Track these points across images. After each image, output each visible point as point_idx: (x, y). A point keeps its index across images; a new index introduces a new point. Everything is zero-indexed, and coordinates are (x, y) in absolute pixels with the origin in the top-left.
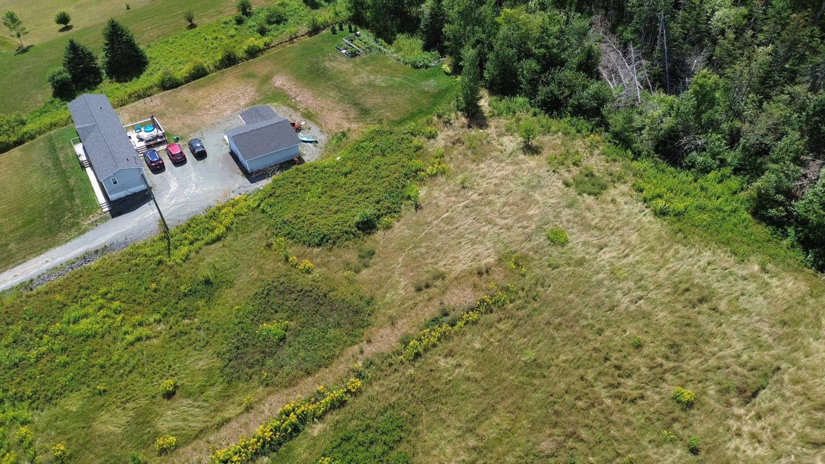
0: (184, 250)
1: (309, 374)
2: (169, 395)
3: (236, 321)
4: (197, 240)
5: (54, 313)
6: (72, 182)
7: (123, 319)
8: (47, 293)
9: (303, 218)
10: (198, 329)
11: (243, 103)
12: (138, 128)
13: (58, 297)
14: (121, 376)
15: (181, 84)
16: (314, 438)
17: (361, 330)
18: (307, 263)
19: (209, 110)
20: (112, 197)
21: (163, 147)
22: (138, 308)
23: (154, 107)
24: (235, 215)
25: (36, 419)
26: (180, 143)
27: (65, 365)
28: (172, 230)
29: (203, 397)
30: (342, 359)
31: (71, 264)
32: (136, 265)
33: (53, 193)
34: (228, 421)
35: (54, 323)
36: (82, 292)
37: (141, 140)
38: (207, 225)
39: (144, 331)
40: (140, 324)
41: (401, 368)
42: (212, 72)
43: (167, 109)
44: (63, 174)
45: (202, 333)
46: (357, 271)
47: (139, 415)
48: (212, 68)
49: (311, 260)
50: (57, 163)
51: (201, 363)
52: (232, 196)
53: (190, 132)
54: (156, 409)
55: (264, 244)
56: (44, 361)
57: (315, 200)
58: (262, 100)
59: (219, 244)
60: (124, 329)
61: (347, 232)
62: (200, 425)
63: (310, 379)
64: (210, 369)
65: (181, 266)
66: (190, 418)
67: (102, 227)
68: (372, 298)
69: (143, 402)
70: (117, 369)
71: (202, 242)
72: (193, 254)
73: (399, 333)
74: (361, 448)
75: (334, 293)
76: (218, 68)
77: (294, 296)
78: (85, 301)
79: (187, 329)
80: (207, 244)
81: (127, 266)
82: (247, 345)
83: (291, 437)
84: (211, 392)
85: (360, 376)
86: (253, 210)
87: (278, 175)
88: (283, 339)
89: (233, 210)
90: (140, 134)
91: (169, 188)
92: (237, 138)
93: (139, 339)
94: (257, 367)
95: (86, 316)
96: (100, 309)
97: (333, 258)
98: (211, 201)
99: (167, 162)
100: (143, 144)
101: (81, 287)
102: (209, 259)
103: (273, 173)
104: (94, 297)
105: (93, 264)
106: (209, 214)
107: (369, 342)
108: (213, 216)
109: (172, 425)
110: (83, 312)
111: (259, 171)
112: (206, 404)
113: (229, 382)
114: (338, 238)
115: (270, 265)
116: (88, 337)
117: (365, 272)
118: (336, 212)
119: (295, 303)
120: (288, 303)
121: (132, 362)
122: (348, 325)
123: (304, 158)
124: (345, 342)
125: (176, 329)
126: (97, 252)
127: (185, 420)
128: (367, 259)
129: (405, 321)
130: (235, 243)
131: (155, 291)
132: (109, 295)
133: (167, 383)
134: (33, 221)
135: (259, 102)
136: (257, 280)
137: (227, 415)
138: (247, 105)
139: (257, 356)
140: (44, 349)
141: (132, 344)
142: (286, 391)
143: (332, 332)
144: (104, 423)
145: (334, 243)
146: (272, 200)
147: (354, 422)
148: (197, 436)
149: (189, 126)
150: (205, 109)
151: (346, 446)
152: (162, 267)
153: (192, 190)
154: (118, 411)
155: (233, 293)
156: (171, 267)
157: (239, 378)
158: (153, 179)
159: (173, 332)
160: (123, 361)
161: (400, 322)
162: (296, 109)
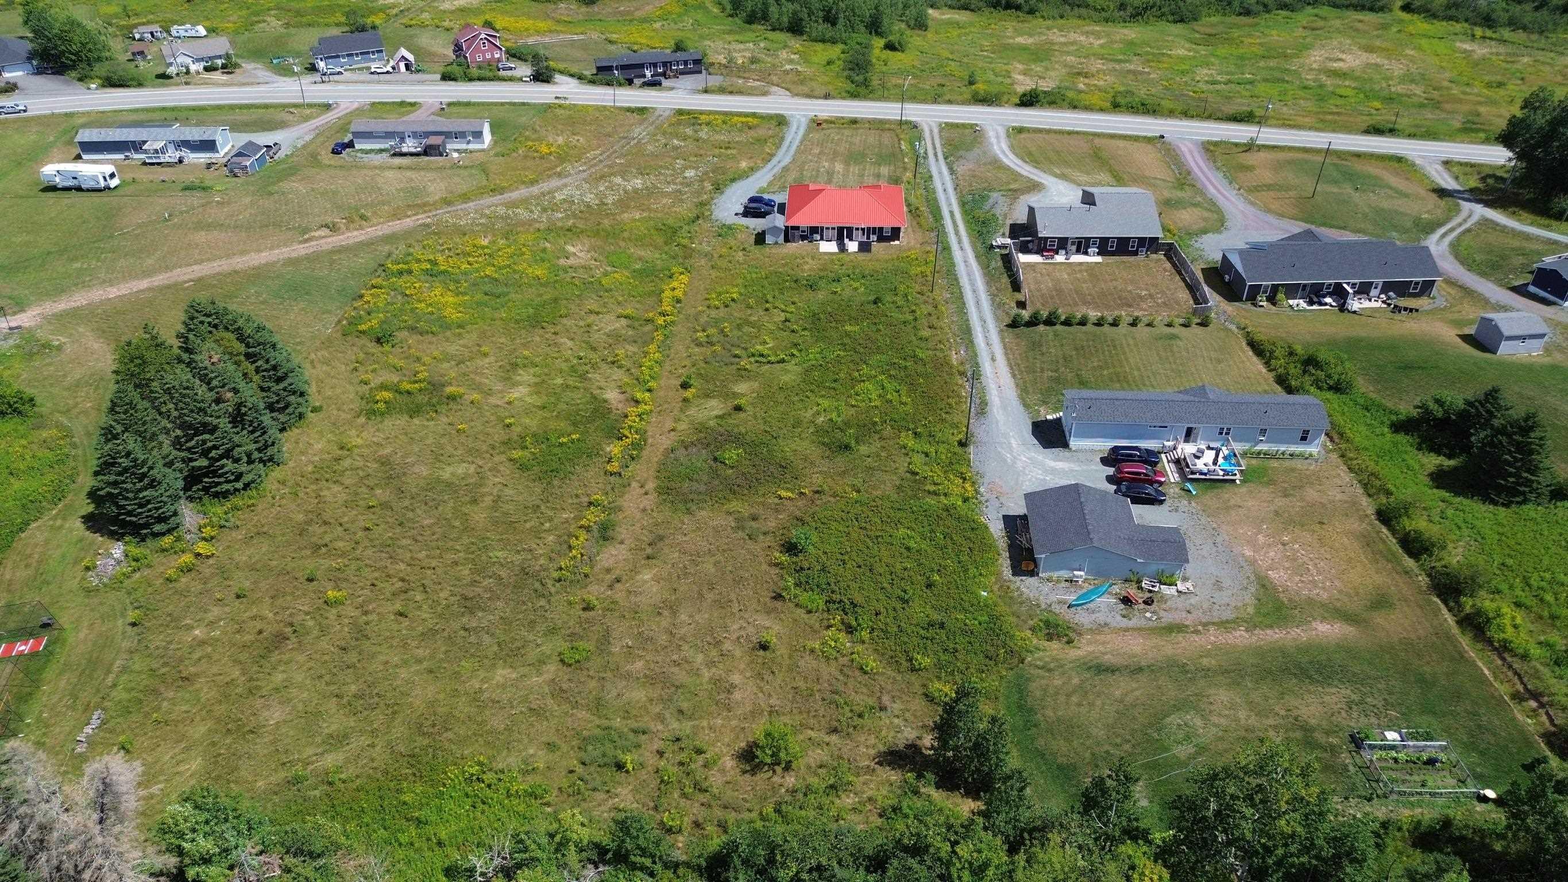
14: (788, 395)
34: (677, 422)
39: (826, 411)
55: (863, 486)
70: (798, 395)
79: (800, 428)
86: (931, 494)
91: (1057, 461)
93: (819, 408)
100: (1183, 456)
107: (647, 494)
137: (682, 422)
142: (664, 447)
146: (935, 510)
148: (683, 409)
153: (1036, 475)
156: (898, 435)
162: (1205, 625)
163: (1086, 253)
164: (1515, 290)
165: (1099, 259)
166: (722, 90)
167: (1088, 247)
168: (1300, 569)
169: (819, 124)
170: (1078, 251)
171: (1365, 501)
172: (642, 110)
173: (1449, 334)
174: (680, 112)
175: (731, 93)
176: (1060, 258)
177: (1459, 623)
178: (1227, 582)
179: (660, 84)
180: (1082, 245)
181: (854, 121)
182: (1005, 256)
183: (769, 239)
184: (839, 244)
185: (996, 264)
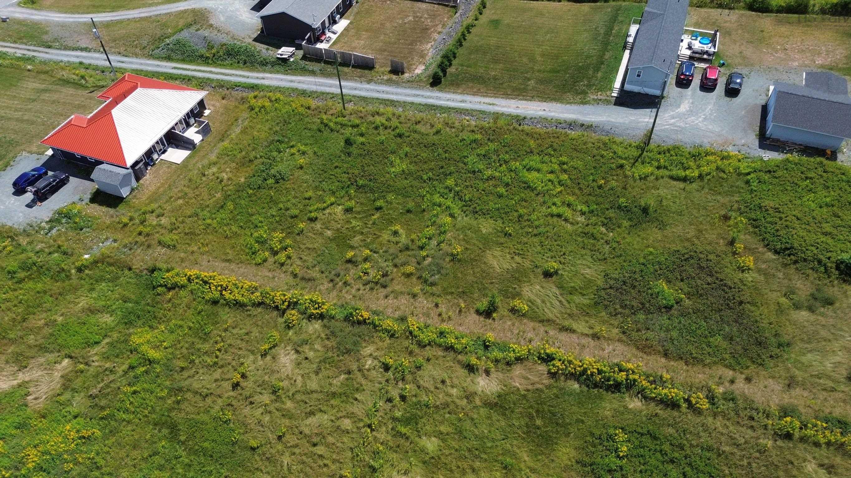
0: (648, 169)
1: (666, 355)
2: (547, 275)
3: (642, 260)
4: (665, 167)
5: (521, 153)
6: (607, 55)
7: (561, 192)
8: (527, 134)
9: (783, 216)
10: (607, 242)
11: (819, 61)
12: (694, 35)
13: (532, 143)
14: (527, 233)
15: (771, 11)
16: (626, 407)
17: (749, 363)
18: (749, 261)
19: (777, 52)
20: (627, 87)
21: (703, 65)
22: (577, 191)
23: (726, 22)
24: (718, 168)
25: (460, 219)
26: (722, 70)
27: (500, 196)
28: (652, 146)
29: (569, 297)
30: (707, 370)
31: (559, 123)
32: (602, 156)
33: (588, 57)
34: (573, 331)
35: (515, 160)
36: (550, 151)
37: (690, 48)
38: (684, 161)
39: (568, 213)
40: (569, 205)
41: (760, 432)
42: (813, 12)
43: (737, 30)
44: (605, 45)
45: (607, 248)
46: (797, 307)
47: (517, 271)
48: (816, 9)
49: (756, 261)
50: (608, 33)
51: (588, 271)
52: (730, 148)
53: (740, 64)
54: (532, 276)
55: (723, 213)
56: (491, 183)
57: (813, 205)
58: (844, 69)
59: (681, 185)
60: (555, 200)
61: (820, 262)
62: (551, 316)
63: (663, 360)
64: (590, 281)
65: (635, 181)
66: (548, 304)
67: (601, 108)
68: (788, 345)
69: (527, 264)
70: (529, 226)
71: (667, 173)
72: (652, 178)
73: (786, 400)
74: (658, 455)
75: (753, 308)
76: (823, 11)
77: (709, 279)
78: (546, 158)
79: (599, 236)
80: (672, 178)
81: (595, 152)
82: (634, 287)
83: (608, 388)
84: (578, 299)
85: (711, 398)
86: (739, 174)
87: (794, 157)
88: (669, 308)
89: (719, 163)
90: (693, 42)
91: (679, 106)
92: (781, 95)
93: (559, 216)
94: (627, 311)
95: (538, 170)
96: (552, 172)
97: (780, 275)
98: (706, 141)
99: (696, 82)
100: (688, 52)
101: (551, 146)
102: (662, 192)
103: (790, 152)
104: (554, 160)
105: (573, 134)
106: (694, 152)
107: (748, 380)
108: (696, 156)
109: (533, 297)
110: (540, 166)
111: (778, 140)
112: (567, 305)
113: (596, 304)
114: (805, 260)
115: (711, 236)
116: (529, 187)
117: (803, 315)
118: (826, 234)
119: (705, 286)
120: (699, 282)
121: (541, 229)
122: (739, 348)
123: (840, 156)
124: (724, 359)
125: (590, 229)
126: (582, 125)
127: (543, 302)
128: (818, 304)
129: (806, 394)
130: (697, 194)
131: (600, 187)
132: (565, 167)
133: (553, 265)
134: (558, 72)
135: (840, 70)
136: (688, 240)
137: (575, 326)
138: (822, 66)
139: (635, 303)
140: (497, 174)
141: (552, 216)
142: (634, 350)
143: (718, 340)
144: (495, 257)
145: (796, 262)
146: (766, 177)
147: (671, 430)
148: (542, 321)
149: (744, 58)
150: (773, 49)
151: (647, 440)
152: (619, 171)
153: (698, 121)
154: (508, 256)
155: (659, 235)
156: (626, 176)
157: (606, 307)
158: (672, 90)
159: (587, 230)
160: (537, 223)
161: (798, 391)
163: (337, 23)
165: (345, 22)
167: (334, 18)
168: (814, 53)
170: (330, 24)
171: (739, 11)
176: (332, 36)
180: (331, 18)
182: (304, 58)
183: (125, 192)
184: (177, 147)
185: (311, 66)
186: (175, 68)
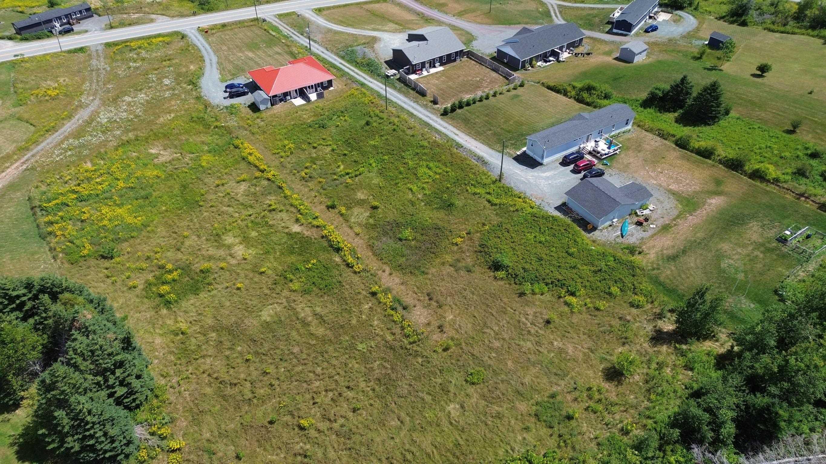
2: (373, 207)
4: (491, 194)
8: (451, 153)
10: (416, 209)
11: (672, 187)
12: (607, 141)
13: (447, 158)
15: (686, 149)
20: (527, 151)
22: (436, 185)
24: (514, 205)
25: (371, 173)
26: (602, 166)
29: (369, 219)
30: (380, 263)
31: (475, 155)
35: (428, 161)
36: (450, 164)
37: (594, 147)
38: (503, 195)
40: (423, 189)
42: (712, 159)
46: (453, 266)
47: (364, 201)
48: (718, 158)
51: (391, 214)
53: (618, 169)
54: (366, 205)
62: (352, 220)
64: (385, 217)
67: (504, 157)
68: (426, 273)
72: (479, 196)
73: (394, 286)
78: (442, 166)
79: (416, 205)
81: (470, 174)
82: (398, 227)
87: (568, 221)
89: (518, 203)
91: (545, 172)
97: (467, 253)
98: (532, 193)
100: (590, 149)
101: (453, 162)
104: (444, 168)
106: (515, 194)
107: (390, 274)
110: (434, 168)
111: (571, 209)
112: (364, 220)
113: (374, 225)
117: (450, 269)
123: (594, 233)
125: (417, 201)
126: (483, 161)
127: (357, 215)
128: (463, 269)
129: (404, 289)
146: (530, 218)
149: (627, 167)
150: (654, 169)
153: (544, 183)
155: (441, 216)
158: (554, 164)
160: (399, 189)
161: (402, 287)
162: (674, 220)
163: (434, 67)
164: (608, 33)
165: (441, 68)
166: (122, 24)
167: (434, 63)
168: (678, 181)
169: (206, 32)
170: (430, 67)
171: (666, 142)
172: (81, 50)
173: (610, 59)
174: (108, 45)
175: (130, 25)
176: (425, 73)
177: (750, 178)
178: (662, 199)
179: (73, 30)
180: (432, 64)
181: (224, 26)
182: (399, 80)
183: (262, 107)
184: (303, 98)
185: (399, 85)
186: (341, 63)
